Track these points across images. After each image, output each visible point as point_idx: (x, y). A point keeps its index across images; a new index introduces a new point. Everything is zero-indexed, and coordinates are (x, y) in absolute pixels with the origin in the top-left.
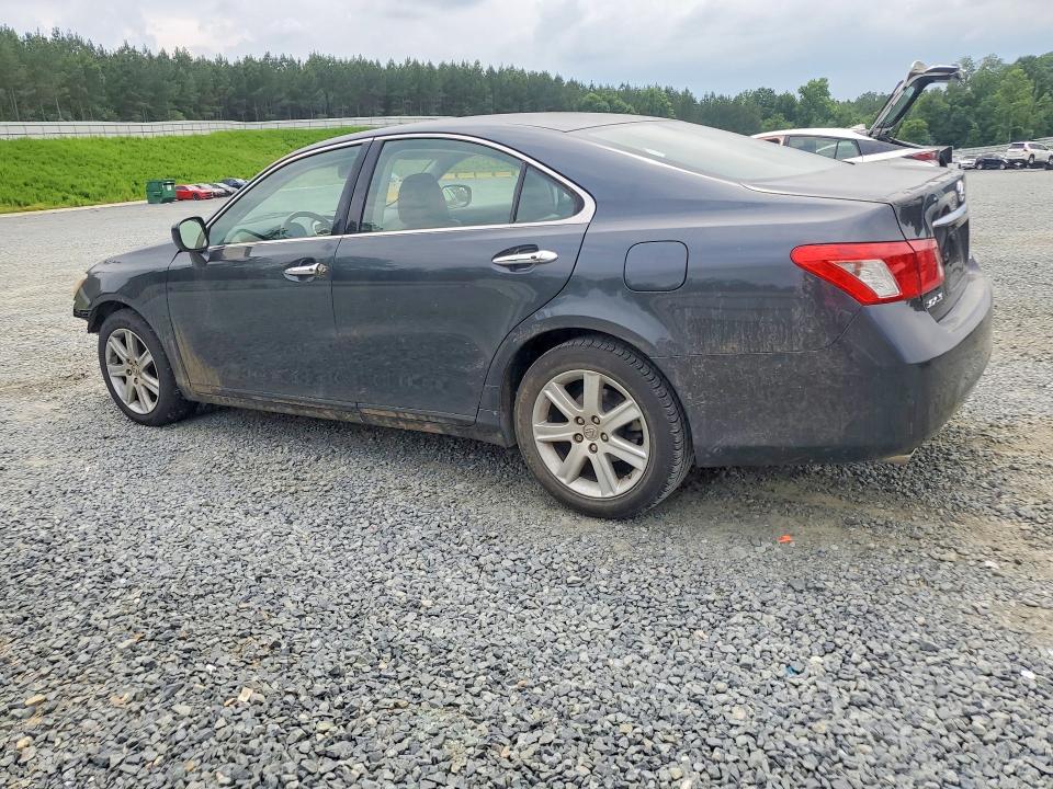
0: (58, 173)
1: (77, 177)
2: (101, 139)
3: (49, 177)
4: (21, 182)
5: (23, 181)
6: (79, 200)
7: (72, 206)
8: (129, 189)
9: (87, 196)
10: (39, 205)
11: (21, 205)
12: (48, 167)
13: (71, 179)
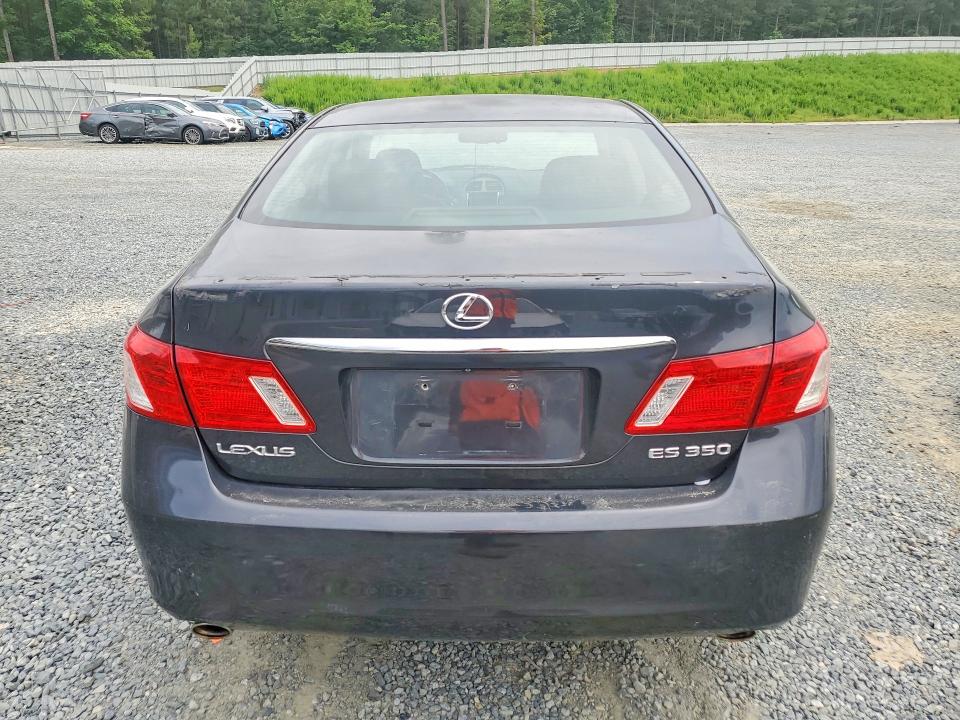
0: (886, 87)
1: (902, 92)
2: (947, 55)
3: (876, 91)
4: (846, 94)
5: (849, 93)
6: (891, 114)
7: (883, 119)
8: (949, 107)
9: (901, 111)
10: (854, 116)
11: (836, 115)
12: (879, 82)
13: (895, 94)
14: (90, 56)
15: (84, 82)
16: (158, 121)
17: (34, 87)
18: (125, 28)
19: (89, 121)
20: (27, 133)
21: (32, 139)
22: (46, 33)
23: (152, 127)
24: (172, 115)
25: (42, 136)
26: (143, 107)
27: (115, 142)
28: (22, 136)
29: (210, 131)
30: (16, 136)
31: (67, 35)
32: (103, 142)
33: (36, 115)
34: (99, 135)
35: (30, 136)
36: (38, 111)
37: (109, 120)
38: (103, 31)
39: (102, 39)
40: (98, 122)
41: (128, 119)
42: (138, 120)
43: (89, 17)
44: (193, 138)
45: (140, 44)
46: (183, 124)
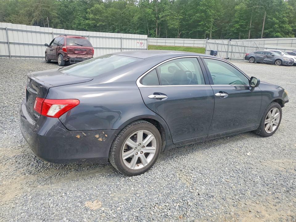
14: (272, 37)
15: (257, 45)
16: (268, 57)
17: (240, 46)
18: (287, 28)
19: (248, 56)
20: (234, 58)
21: (235, 60)
22: (261, 31)
23: (266, 59)
24: (273, 56)
25: (238, 59)
26: (265, 53)
27: (254, 62)
28: (232, 59)
29: (285, 62)
30: (231, 59)
31: (267, 31)
32: (250, 62)
33: (239, 54)
34: (249, 60)
35: (235, 59)
36: (239, 53)
37: (253, 56)
38: (279, 30)
39: (278, 32)
40: (250, 56)
41: (259, 56)
42: (262, 57)
43: (276, 25)
44: (278, 63)
45: (291, 33)
46: (276, 59)
